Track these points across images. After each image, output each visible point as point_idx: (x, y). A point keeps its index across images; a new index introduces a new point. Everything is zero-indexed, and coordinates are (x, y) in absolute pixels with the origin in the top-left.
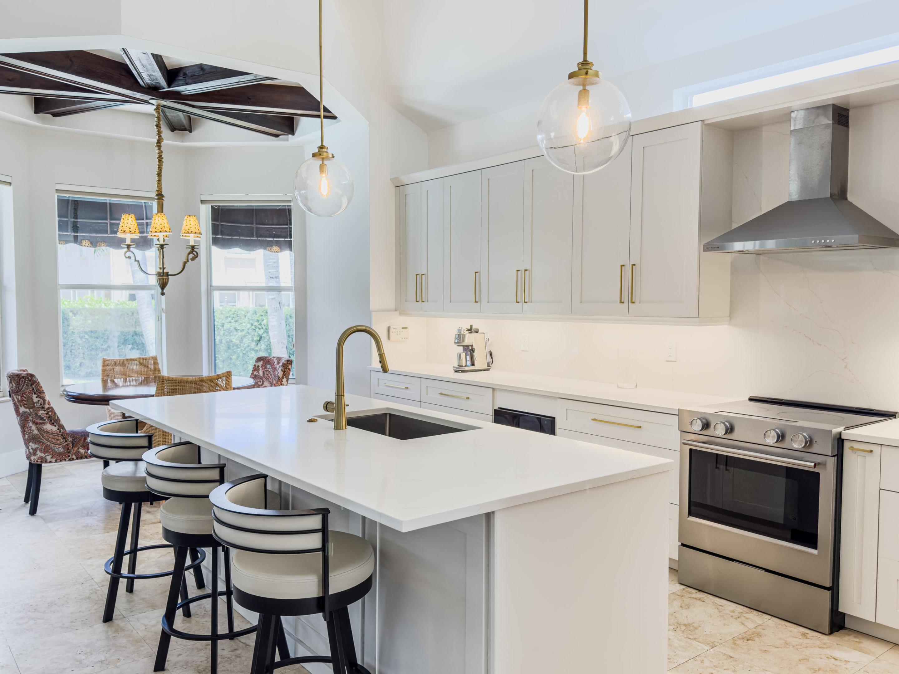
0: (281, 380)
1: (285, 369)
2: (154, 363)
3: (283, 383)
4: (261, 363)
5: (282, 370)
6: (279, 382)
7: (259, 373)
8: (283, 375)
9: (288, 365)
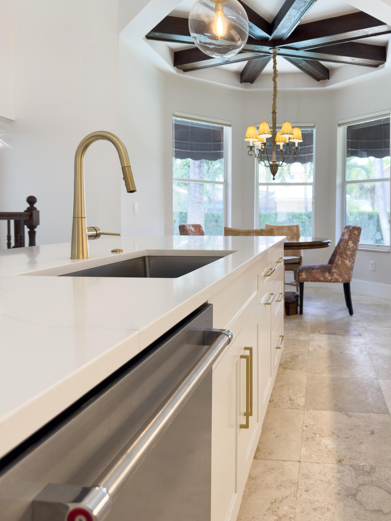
0: (347, 242)
1: (350, 234)
2: (297, 229)
3: (349, 244)
4: (346, 230)
5: (348, 235)
6: (345, 243)
7: (344, 237)
8: (349, 238)
9: (354, 231)
